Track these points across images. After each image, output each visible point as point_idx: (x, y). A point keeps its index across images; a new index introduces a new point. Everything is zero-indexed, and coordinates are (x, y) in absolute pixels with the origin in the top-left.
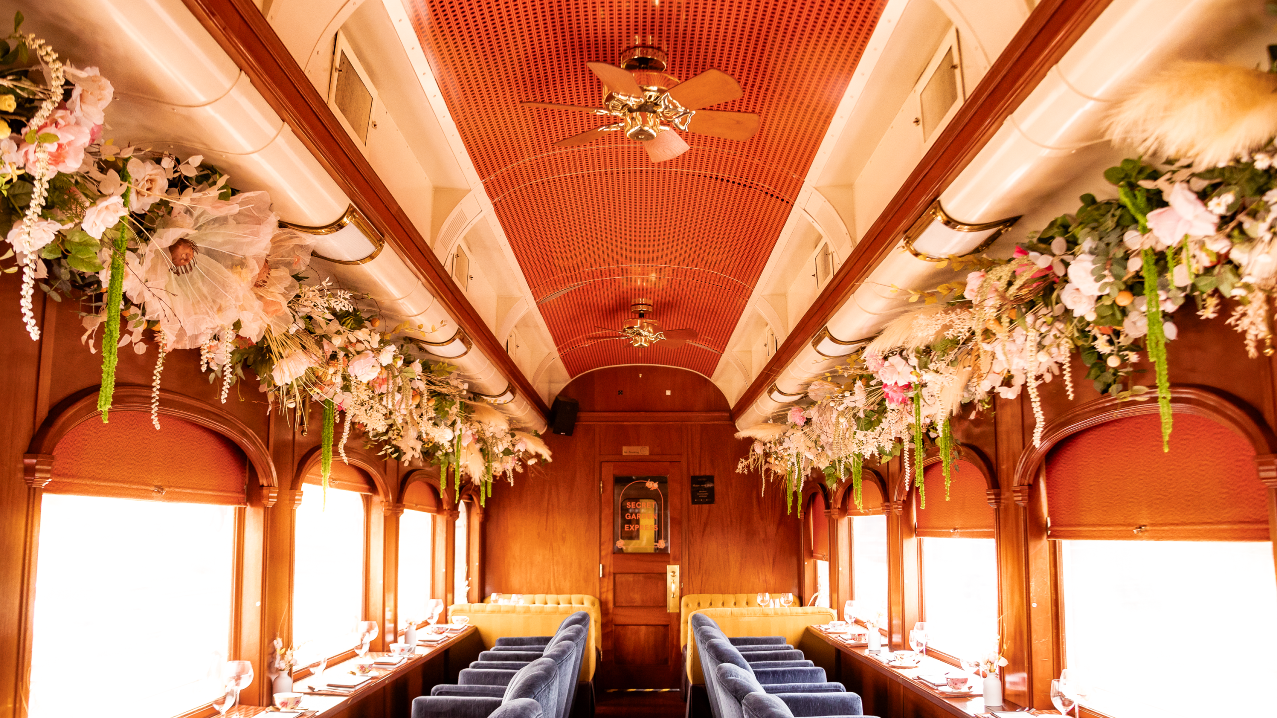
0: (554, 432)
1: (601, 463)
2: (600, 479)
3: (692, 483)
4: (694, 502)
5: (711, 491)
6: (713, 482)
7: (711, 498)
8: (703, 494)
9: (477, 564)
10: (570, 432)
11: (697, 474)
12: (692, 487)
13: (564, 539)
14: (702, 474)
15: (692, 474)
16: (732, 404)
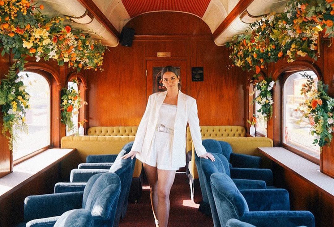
0: (122, 45)
1: (146, 61)
2: (146, 69)
3: (192, 71)
4: (193, 81)
5: (202, 75)
6: (203, 70)
7: (201, 79)
8: (197, 76)
9: (84, 112)
10: (130, 45)
11: (195, 66)
12: (193, 73)
13: (128, 99)
14: (197, 66)
15: (192, 66)
16: (213, 32)
